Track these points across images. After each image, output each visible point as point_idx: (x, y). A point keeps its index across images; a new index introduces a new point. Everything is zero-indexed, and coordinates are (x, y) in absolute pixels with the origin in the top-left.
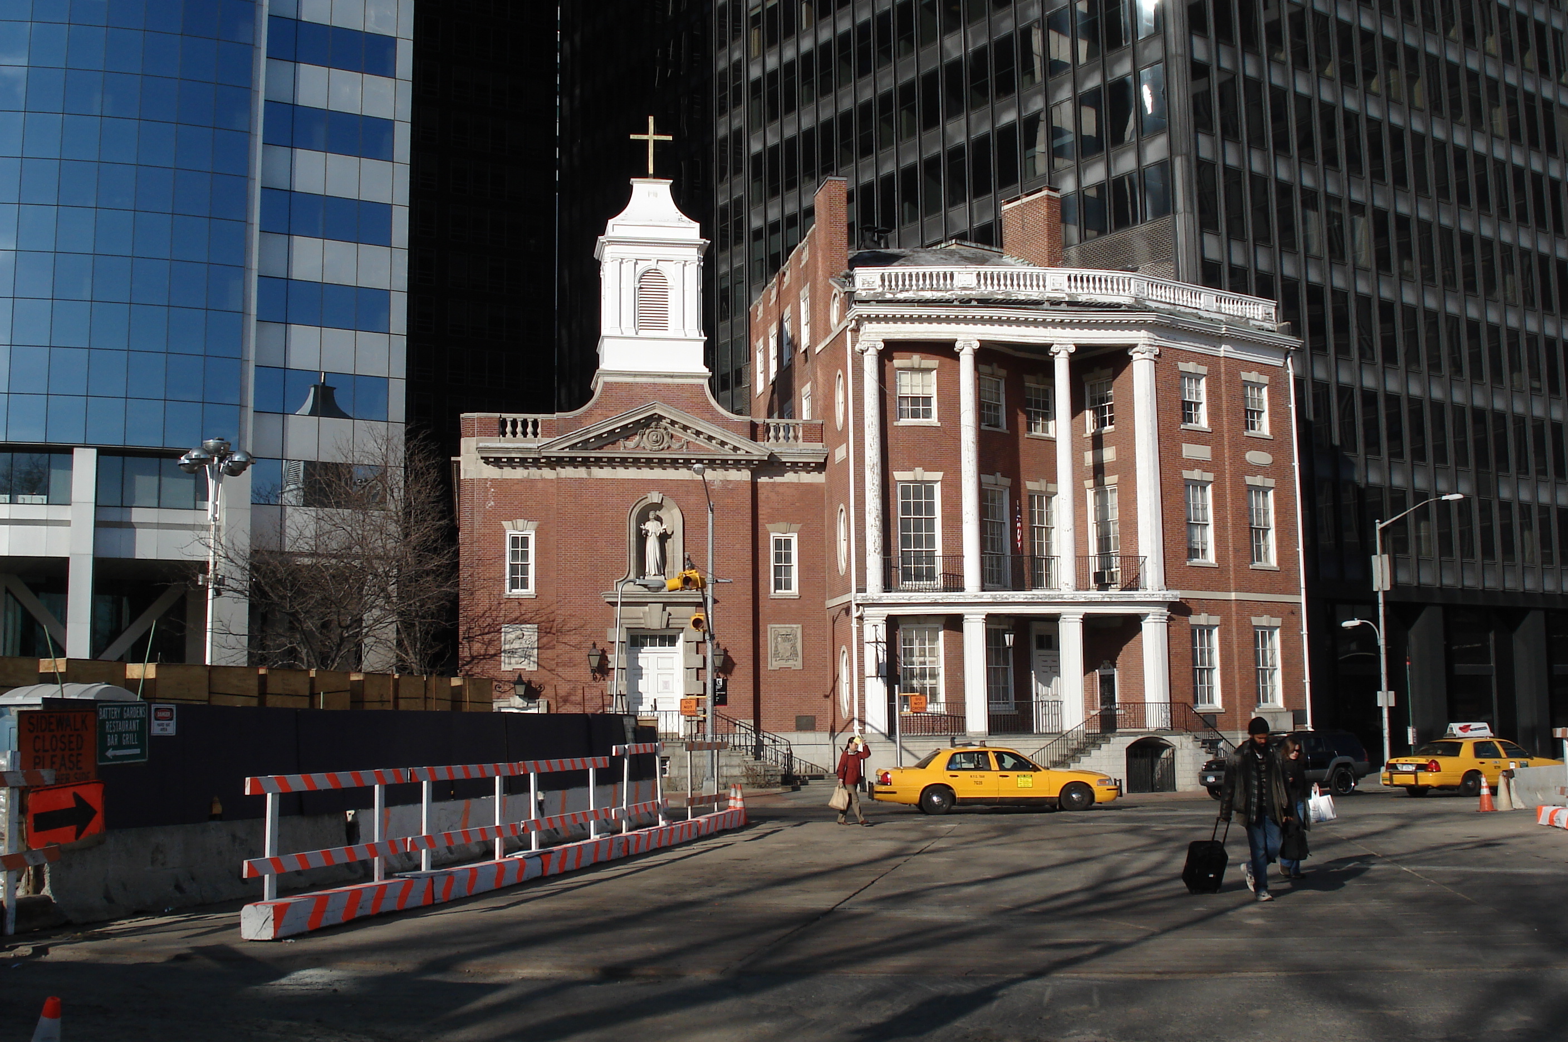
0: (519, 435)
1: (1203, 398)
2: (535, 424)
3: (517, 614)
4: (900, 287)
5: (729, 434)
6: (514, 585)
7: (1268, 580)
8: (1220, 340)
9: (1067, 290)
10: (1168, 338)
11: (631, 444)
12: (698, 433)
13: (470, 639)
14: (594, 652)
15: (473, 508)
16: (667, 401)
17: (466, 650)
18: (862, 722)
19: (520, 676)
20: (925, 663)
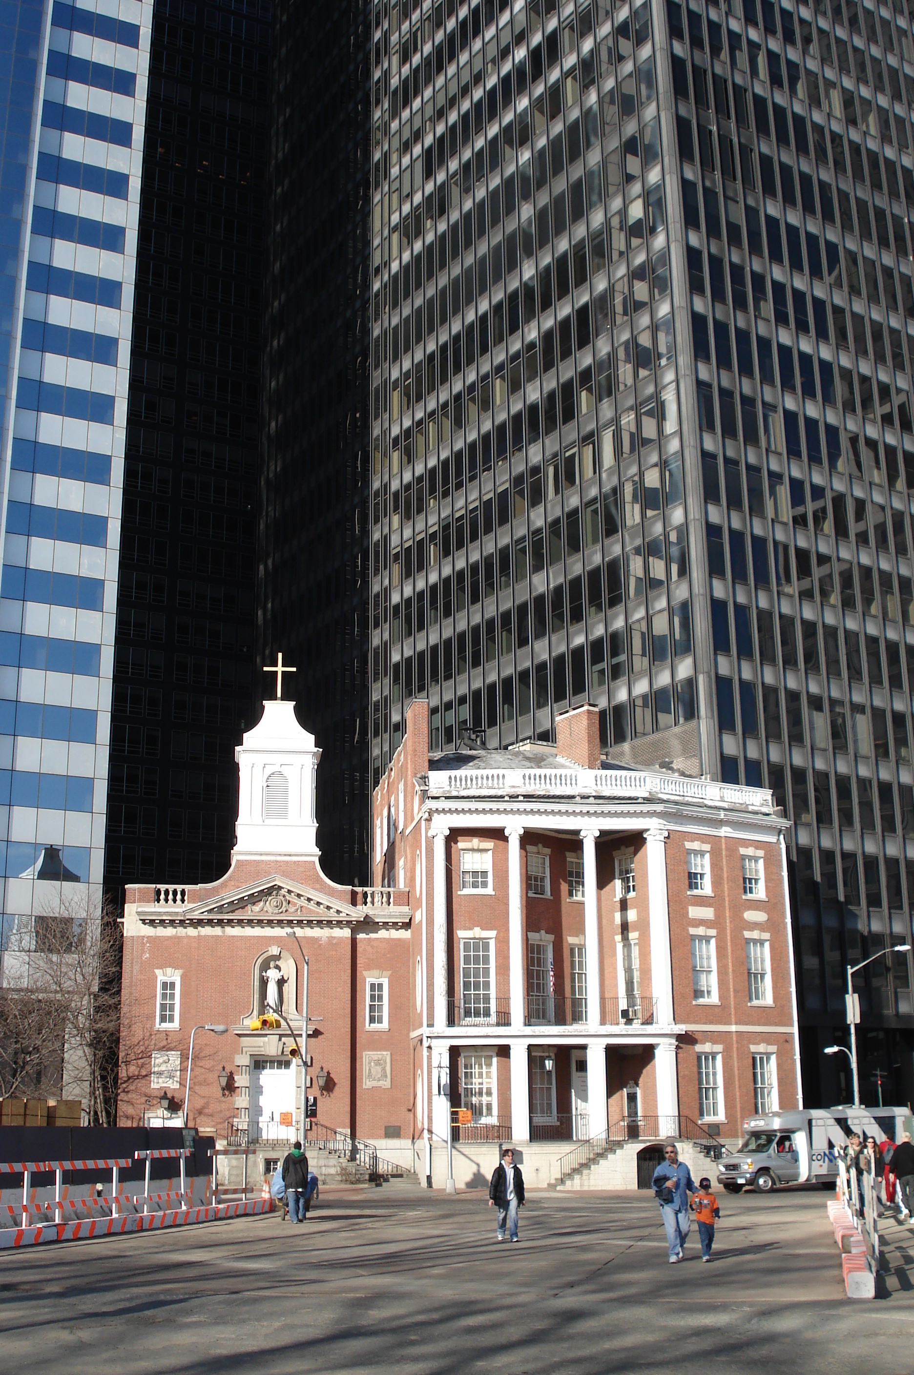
0: (170, 902)
1: (707, 870)
2: (183, 893)
3: (165, 1043)
4: (464, 786)
5: (333, 900)
6: (163, 1019)
7: (764, 1015)
8: (721, 823)
9: (595, 788)
10: (676, 823)
11: (257, 908)
12: (309, 900)
13: (127, 1063)
14: (224, 1074)
15: (132, 959)
16: (286, 875)
17: (124, 1071)
18: (430, 1132)
19: (165, 1093)
20: (482, 1084)
